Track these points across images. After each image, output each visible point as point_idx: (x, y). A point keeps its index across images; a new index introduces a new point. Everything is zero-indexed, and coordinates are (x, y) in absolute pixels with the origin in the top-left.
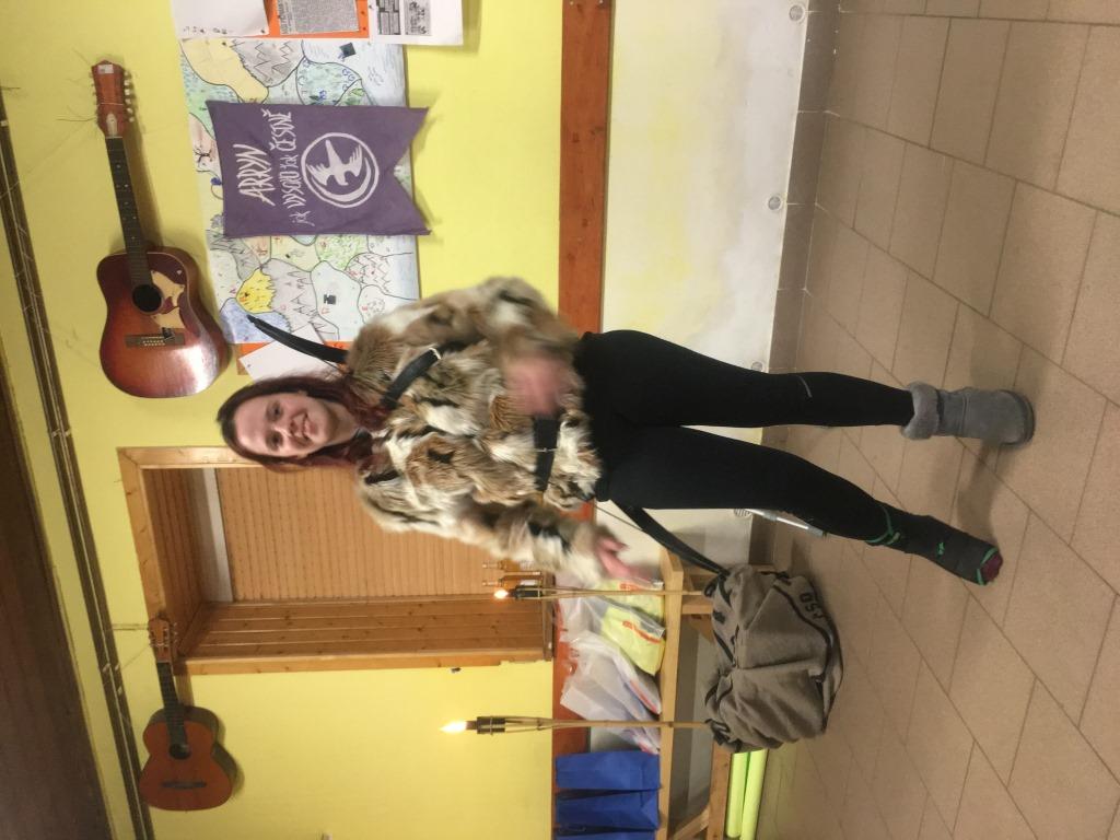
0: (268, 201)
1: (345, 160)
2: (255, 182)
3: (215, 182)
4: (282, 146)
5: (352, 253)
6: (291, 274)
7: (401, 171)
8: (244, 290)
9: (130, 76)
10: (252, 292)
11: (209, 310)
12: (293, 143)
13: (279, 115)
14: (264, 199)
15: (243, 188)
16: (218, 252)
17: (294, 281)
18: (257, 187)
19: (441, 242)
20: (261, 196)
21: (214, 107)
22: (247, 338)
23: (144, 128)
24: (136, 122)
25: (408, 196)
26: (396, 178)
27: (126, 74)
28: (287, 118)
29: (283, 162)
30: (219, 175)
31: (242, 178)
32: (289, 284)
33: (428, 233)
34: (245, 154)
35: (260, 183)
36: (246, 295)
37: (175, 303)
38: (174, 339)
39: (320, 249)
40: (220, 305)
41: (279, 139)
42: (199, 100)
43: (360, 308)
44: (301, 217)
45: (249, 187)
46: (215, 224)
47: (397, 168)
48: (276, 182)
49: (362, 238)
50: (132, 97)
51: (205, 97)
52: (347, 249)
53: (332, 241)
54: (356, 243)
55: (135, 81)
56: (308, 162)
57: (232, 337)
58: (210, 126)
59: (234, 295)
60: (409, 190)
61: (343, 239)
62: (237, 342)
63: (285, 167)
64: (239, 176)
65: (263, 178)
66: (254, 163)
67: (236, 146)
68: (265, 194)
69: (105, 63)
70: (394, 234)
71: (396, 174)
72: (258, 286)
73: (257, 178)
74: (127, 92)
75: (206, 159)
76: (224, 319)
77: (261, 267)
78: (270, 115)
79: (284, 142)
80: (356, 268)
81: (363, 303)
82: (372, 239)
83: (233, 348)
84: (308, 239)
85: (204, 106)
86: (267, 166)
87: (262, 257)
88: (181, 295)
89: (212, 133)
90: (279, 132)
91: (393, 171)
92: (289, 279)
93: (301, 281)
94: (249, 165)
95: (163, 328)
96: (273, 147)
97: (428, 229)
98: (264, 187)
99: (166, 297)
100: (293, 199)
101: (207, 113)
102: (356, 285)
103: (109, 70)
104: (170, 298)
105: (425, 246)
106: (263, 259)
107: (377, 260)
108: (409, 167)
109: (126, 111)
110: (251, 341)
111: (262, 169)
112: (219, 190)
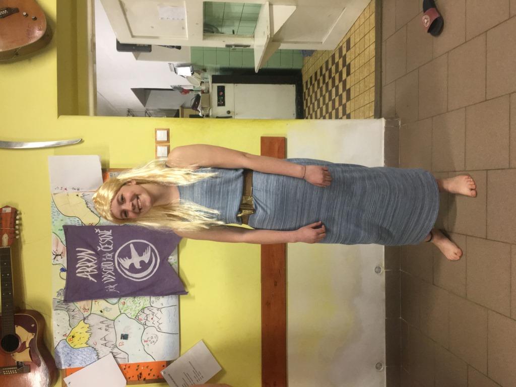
0: (93, 280)
1: (140, 254)
2: (86, 268)
3: (63, 270)
4: (104, 248)
5: (141, 307)
6: (102, 322)
7: (172, 259)
8: (72, 334)
9: (21, 214)
10: (76, 335)
11: (49, 348)
12: (111, 247)
13: (105, 231)
14: (91, 278)
15: (79, 273)
16: (59, 312)
17: (103, 326)
18: (87, 272)
19: (193, 298)
20: (89, 277)
21: (67, 229)
22: (70, 365)
23: (25, 241)
24: (20, 238)
25: (176, 272)
26: (169, 263)
27: (18, 212)
28: (110, 233)
29: (105, 257)
30: (65, 266)
31: (79, 267)
32: (100, 329)
33: (186, 293)
34: (82, 254)
35: (89, 270)
36: (73, 337)
37: (27, 345)
38: (24, 368)
39: (121, 306)
40: (55, 344)
41: (103, 244)
42: (60, 225)
43: (143, 341)
44: (112, 288)
45: (83, 272)
46: (59, 294)
47: (170, 257)
48: (99, 268)
49: (147, 298)
50: (20, 225)
51: (63, 223)
52: (138, 305)
53: (129, 301)
54: (143, 301)
55: (23, 216)
56: (119, 256)
57: (61, 365)
58: (64, 239)
59: (65, 338)
60: (176, 270)
61: (136, 299)
62: (63, 368)
63: (105, 260)
64: (77, 266)
65: (91, 266)
66: (87, 258)
67: (77, 249)
68: (91, 275)
69: (7, 207)
70: (166, 295)
71: (169, 261)
72: (80, 331)
73: (88, 267)
74: (17, 222)
75: (59, 257)
76: (57, 353)
77: (84, 319)
78: (100, 232)
79: (106, 246)
80: (143, 316)
81: (145, 338)
82: (153, 299)
83: (61, 372)
84: (115, 300)
85: (62, 228)
86: (95, 260)
87: (86, 313)
88: (32, 339)
89: (65, 243)
90: (103, 241)
91: (168, 259)
92: (101, 325)
93: (108, 326)
94: (84, 260)
95: (18, 362)
96: (99, 249)
97: (186, 291)
98: (91, 271)
99: (22, 342)
100: (108, 278)
101: (63, 232)
102: (142, 327)
103: (8, 210)
104: (25, 343)
105: (184, 301)
106: (86, 314)
107: (155, 310)
108: (176, 256)
109: (15, 233)
110: (72, 367)
111: (91, 262)
112: (64, 275)
